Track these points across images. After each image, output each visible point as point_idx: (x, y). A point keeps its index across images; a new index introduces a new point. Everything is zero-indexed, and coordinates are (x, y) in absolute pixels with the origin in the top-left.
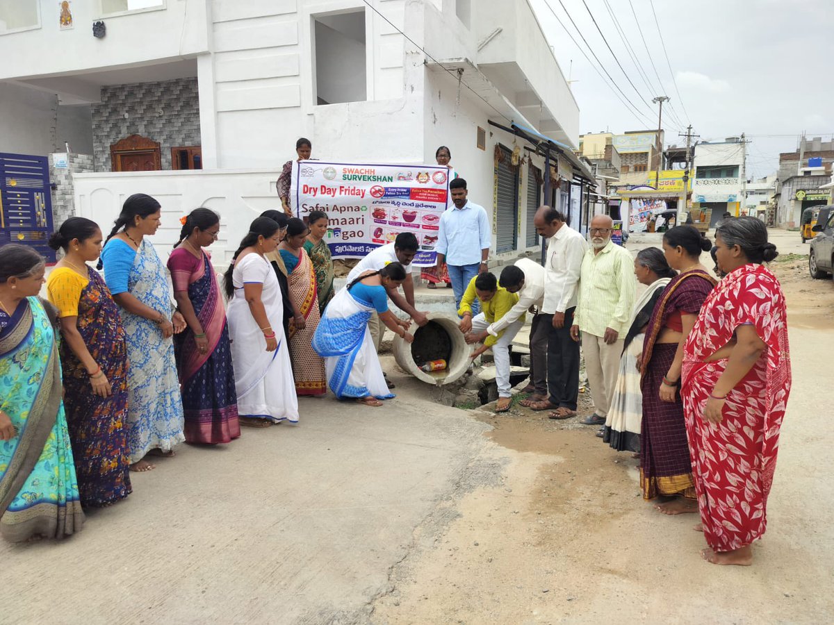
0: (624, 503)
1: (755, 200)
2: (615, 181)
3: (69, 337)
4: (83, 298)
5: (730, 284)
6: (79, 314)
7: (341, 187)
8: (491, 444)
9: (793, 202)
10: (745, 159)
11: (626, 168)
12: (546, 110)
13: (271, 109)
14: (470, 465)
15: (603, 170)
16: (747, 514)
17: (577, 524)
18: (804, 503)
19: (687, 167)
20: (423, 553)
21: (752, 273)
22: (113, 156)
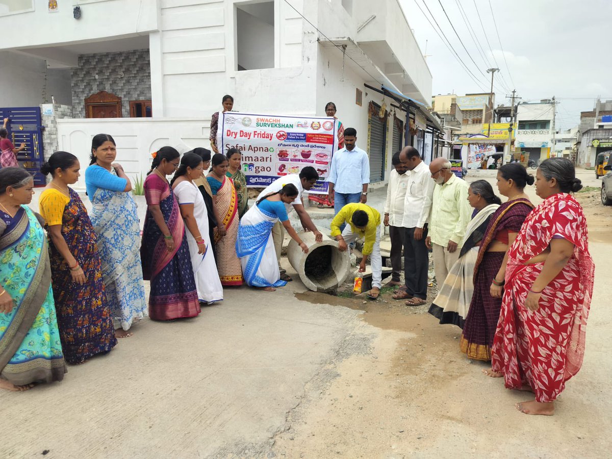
0: (460, 368)
1: (561, 146)
2: (458, 130)
3: (55, 240)
4: (66, 212)
5: (546, 208)
6: (63, 223)
7: (255, 132)
8: (363, 323)
9: (590, 148)
10: (555, 115)
11: (466, 121)
12: (406, 77)
13: (203, 73)
14: (347, 338)
15: (449, 122)
16: (553, 377)
17: (425, 383)
18: (594, 370)
19: (511, 121)
20: (312, 402)
21: (563, 200)
22: (87, 107)
